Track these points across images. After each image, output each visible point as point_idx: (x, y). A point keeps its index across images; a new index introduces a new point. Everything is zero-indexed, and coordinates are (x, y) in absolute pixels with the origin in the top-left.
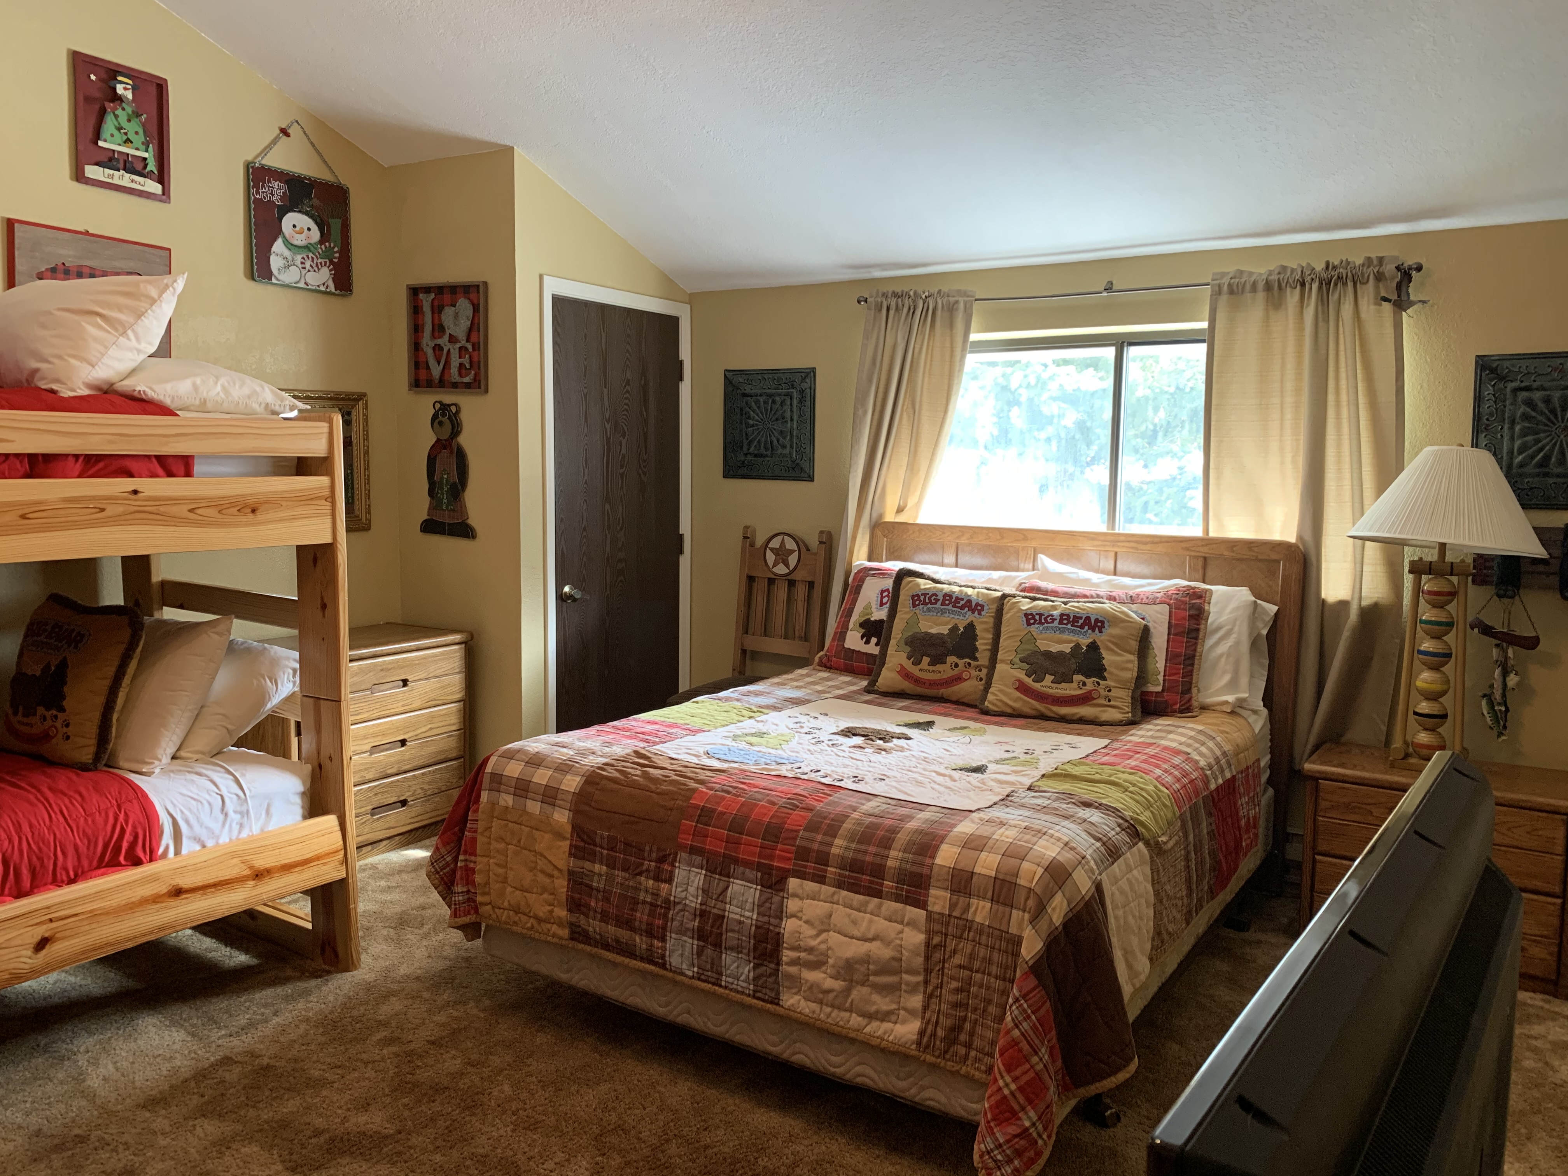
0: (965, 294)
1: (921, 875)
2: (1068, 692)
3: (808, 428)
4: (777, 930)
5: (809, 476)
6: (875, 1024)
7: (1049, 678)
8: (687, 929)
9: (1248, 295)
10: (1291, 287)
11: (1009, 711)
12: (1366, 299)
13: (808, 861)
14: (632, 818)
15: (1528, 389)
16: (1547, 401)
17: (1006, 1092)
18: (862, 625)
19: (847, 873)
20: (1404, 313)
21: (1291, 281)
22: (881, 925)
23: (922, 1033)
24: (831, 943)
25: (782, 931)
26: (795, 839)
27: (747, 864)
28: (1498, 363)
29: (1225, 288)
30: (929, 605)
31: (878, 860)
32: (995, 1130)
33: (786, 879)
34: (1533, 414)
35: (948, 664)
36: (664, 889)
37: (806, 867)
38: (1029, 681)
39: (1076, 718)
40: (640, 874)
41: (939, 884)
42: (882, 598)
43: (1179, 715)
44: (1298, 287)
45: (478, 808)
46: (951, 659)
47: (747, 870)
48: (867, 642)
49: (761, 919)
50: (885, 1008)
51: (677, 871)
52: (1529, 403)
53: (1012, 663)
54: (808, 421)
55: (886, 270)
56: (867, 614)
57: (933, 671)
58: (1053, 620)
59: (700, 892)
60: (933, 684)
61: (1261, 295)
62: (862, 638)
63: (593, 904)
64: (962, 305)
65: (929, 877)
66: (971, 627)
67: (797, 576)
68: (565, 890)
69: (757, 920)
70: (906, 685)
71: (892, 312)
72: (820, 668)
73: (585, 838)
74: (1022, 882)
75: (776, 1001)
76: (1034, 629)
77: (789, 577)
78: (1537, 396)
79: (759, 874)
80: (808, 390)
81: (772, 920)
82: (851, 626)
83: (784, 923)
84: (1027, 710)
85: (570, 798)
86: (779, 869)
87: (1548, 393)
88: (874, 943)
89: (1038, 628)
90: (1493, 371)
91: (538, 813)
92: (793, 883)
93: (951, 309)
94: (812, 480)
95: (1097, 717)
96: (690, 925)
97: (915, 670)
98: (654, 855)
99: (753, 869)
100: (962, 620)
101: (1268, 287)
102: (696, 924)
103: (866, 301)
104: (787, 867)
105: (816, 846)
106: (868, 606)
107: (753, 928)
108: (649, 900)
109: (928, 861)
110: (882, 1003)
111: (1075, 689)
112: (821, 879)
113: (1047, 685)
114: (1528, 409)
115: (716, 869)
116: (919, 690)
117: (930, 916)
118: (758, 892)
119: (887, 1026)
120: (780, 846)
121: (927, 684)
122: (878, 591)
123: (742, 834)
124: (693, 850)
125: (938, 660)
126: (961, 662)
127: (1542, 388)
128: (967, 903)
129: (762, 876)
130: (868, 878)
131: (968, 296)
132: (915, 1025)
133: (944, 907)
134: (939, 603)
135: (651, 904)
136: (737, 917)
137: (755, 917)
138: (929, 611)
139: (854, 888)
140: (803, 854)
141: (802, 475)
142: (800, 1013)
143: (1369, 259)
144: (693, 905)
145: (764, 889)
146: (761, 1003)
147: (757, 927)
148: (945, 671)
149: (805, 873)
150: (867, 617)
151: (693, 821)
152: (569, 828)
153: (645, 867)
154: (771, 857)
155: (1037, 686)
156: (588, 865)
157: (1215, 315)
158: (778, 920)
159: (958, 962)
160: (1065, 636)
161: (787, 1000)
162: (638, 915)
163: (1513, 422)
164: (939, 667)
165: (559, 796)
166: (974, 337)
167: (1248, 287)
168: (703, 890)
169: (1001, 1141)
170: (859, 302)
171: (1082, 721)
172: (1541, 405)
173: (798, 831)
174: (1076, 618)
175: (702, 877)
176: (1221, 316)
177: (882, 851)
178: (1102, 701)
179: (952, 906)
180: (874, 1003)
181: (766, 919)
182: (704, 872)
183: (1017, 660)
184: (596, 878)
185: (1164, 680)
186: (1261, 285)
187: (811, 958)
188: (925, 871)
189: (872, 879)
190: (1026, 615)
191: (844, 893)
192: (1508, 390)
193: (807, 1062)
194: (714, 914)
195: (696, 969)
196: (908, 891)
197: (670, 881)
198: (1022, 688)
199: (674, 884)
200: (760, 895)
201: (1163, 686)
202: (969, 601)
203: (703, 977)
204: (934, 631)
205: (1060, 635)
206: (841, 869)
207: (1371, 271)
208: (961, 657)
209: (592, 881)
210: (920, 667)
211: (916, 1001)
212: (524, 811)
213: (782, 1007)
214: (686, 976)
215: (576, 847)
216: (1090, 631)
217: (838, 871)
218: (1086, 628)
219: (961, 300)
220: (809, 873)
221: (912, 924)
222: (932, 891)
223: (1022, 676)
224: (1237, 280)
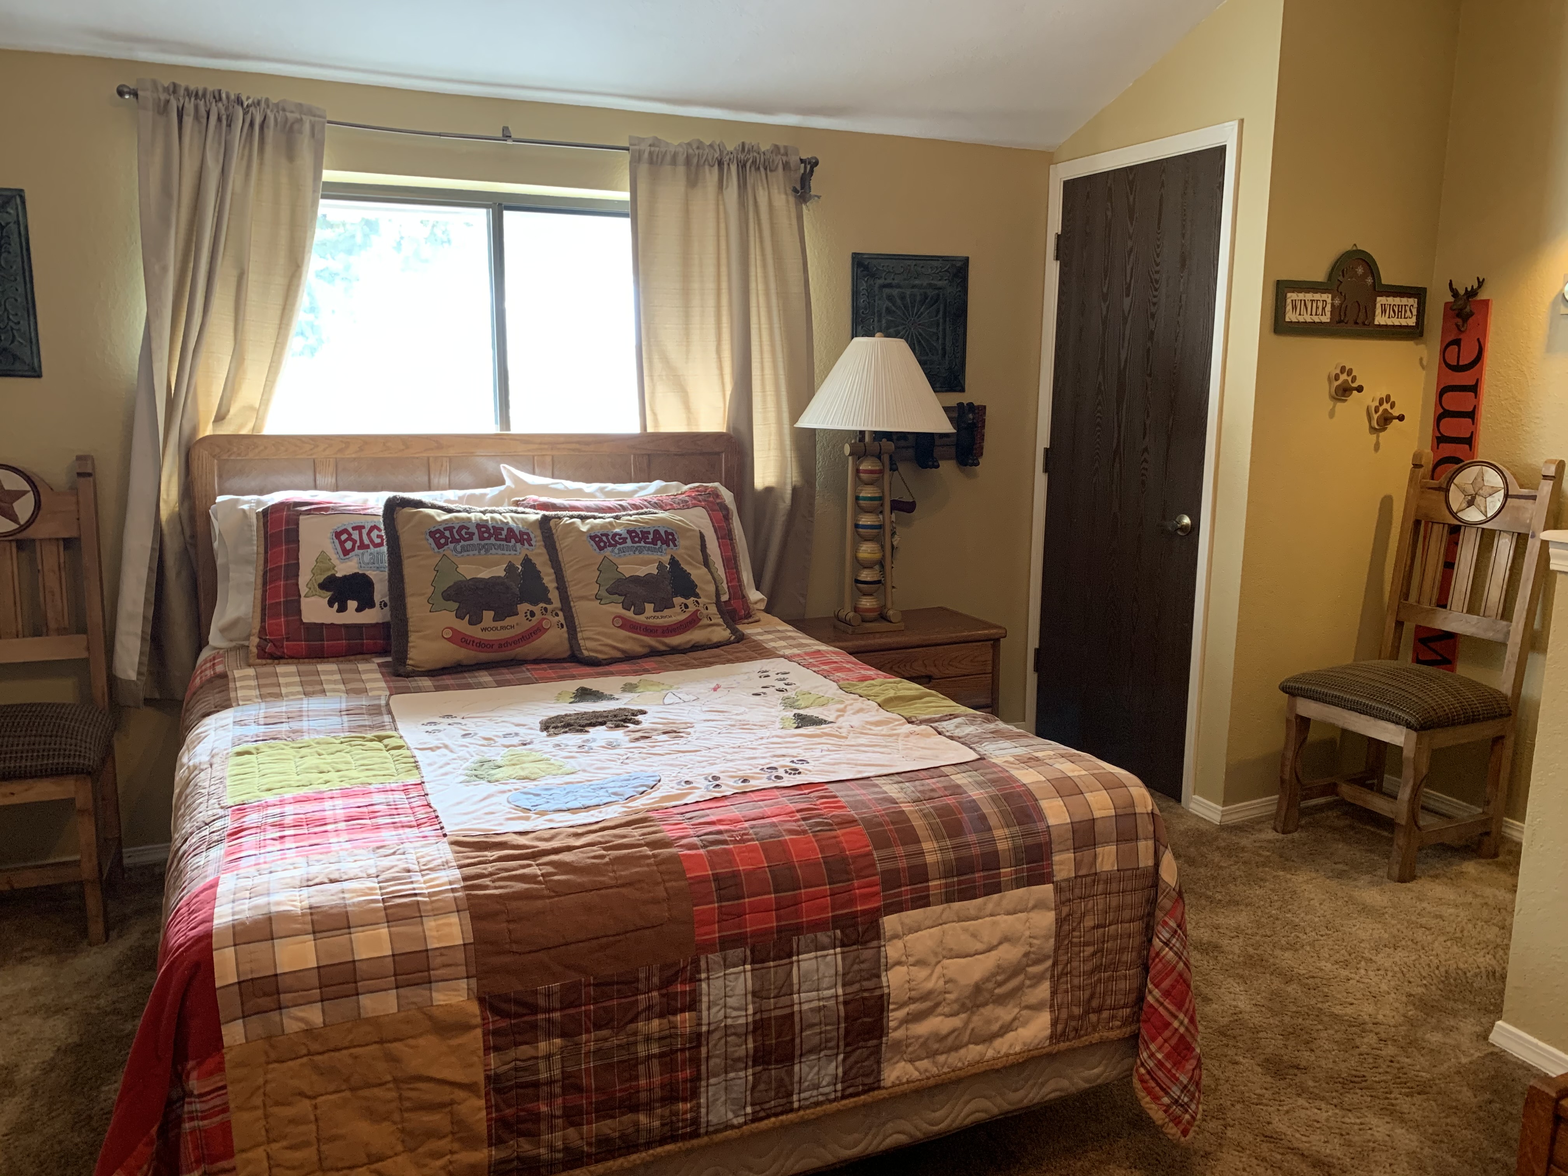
0: (311, 112)
1: (1039, 846)
2: (674, 618)
3: (21, 290)
4: (877, 993)
5: (33, 369)
6: (997, 1043)
7: (649, 607)
8: (739, 1059)
9: (668, 168)
10: (709, 165)
11: (619, 655)
12: (776, 187)
13: (900, 886)
14: (604, 940)
15: (889, 286)
16: (903, 298)
17: (1182, 1030)
18: (323, 586)
19: (956, 879)
20: (804, 206)
21: (710, 158)
22: (1006, 922)
23: (1054, 1023)
24: (949, 974)
25: (886, 991)
26: (874, 865)
27: (817, 926)
28: (869, 261)
29: (646, 155)
30: (462, 543)
31: (988, 849)
32: (1177, 1075)
33: (877, 921)
34: (893, 308)
35: (522, 615)
36: (683, 1022)
37: (900, 894)
38: (630, 614)
39: (689, 646)
40: (634, 1020)
41: (1062, 847)
42: (342, 543)
43: (746, 621)
44: (716, 166)
45: (222, 1063)
46: (524, 607)
47: (819, 934)
48: (342, 609)
49: (849, 990)
50: (1008, 1018)
51: (704, 985)
52: (890, 298)
53: (597, 597)
54: (20, 279)
55: (164, 51)
56: (329, 570)
57: (502, 628)
58: (624, 540)
59: (750, 997)
60: (503, 645)
61: (681, 169)
62: (331, 604)
63: (544, 1109)
64: (307, 127)
65: (1050, 843)
66: (527, 562)
67: (42, 530)
68: (484, 1113)
69: (844, 995)
70: (462, 654)
71: (188, 120)
72: (264, 661)
73: (513, 1008)
74: (1097, 814)
75: (876, 1085)
76: (608, 551)
77: (19, 536)
78: (895, 292)
79: (838, 932)
80: (13, 226)
81: (867, 984)
82: (303, 590)
83: (884, 979)
84: (639, 649)
85: (460, 956)
86: (864, 912)
87: (903, 290)
88: (1000, 947)
89: (612, 551)
90: (866, 268)
91: (395, 1010)
92: (890, 922)
93: (290, 131)
94: (39, 376)
95: (709, 640)
96: (741, 1052)
97: (475, 632)
98: (656, 980)
99: (828, 930)
100: (517, 555)
101: (688, 161)
102: (751, 1045)
103: (135, 94)
104: (876, 905)
105: (903, 864)
106: (323, 557)
107: (841, 1007)
108: (655, 1051)
109: (1041, 826)
110: (1005, 1014)
111: (679, 614)
112: (922, 901)
113: (650, 615)
114: (890, 305)
115: (769, 954)
116: (483, 656)
117: (1058, 890)
118: (839, 957)
119: (1011, 1035)
120: (856, 883)
121: (496, 647)
122: (330, 534)
123: (800, 889)
124: (726, 944)
125: (505, 611)
126: (537, 609)
127: (898, 286)
128: (1093, 854)
129: (842, 932)
130: (982, 874)
131: (314, 116)
132: (1044, 1019)
133: (1069, 871)
134: (476, 537)
135: (661, 1055)
136: (815, 1004)
137: (840, 991)
138: (464, 549)
139: (966, 894)
140: (891, 879)
141: (18, 366)
142: (908, 1082)
143: (777, 147)
144: (742, 1021)
145: (846, 949)
146: (852, 1100)
147: (845, 1003)
148: (518, 624)
149: (900, 903)
150: (329, 573)
151: (712, 902)
152: (474, 1008)
153: (641, 1007)
154: (852, 902)
155: (641, 618)
156: (525, 1051)
157: (636, 185)
158: (875, 980)
159: (1091, 924)
160: (646, 556)
161: (889, 1076)
162: (643, 1082)
163: (880, 316)
164: (509, 621)
165: (436, 961)
166: (329, 175)
167: (668, 158)
168: (754, 994)
169: (1185, 1082)
170: (121, 93)
171: (696, 647)
172: (899, 302)
173: (869, 854)
174: (645, 534)
175: (749, 974)
176: (642, 187)
177: (986, 835)
178: (705, 621)
179: (1078, 864)
180: (997, 1019)
181: (856, 987)
182: (748, 967)
183: (604, 593)
184: (542, 1065)
185: (728, 587)
186: (681, 159)
187: (928, 1004)
188: (1042, 839)
189: (986, 873)
190: (591, 537)
191: (956, 905)
192: (877, 286)
193: (902, 1138)
194: (776, 1018)
195: (749, 1110)
196: (1029, 870)
197: (693, 1005)
198: (628, 625)
199: (704, 1006)
200: (843, 959)
201: (730, 594)
202: (510, 530)
203: (762, 1114)
204: (485, 574)
205: (641, 556)
206: (946, 878)
207: (779, 160)
208: (535, 603)
209: (537, 1072)
210: (483, 625)
211: (1043, 990)
212: (358, 1020)
213: (884, 1088)
214: (733, 1127)
215: (496, 1033)
216: (664, 546)
217: (943, 881)
218: (659, 543)
219: (307, 120)
220: (906, 900)
221: (1039, 905)
222: (1056, 858)
223: (619, 610)
224: (657, 149)
